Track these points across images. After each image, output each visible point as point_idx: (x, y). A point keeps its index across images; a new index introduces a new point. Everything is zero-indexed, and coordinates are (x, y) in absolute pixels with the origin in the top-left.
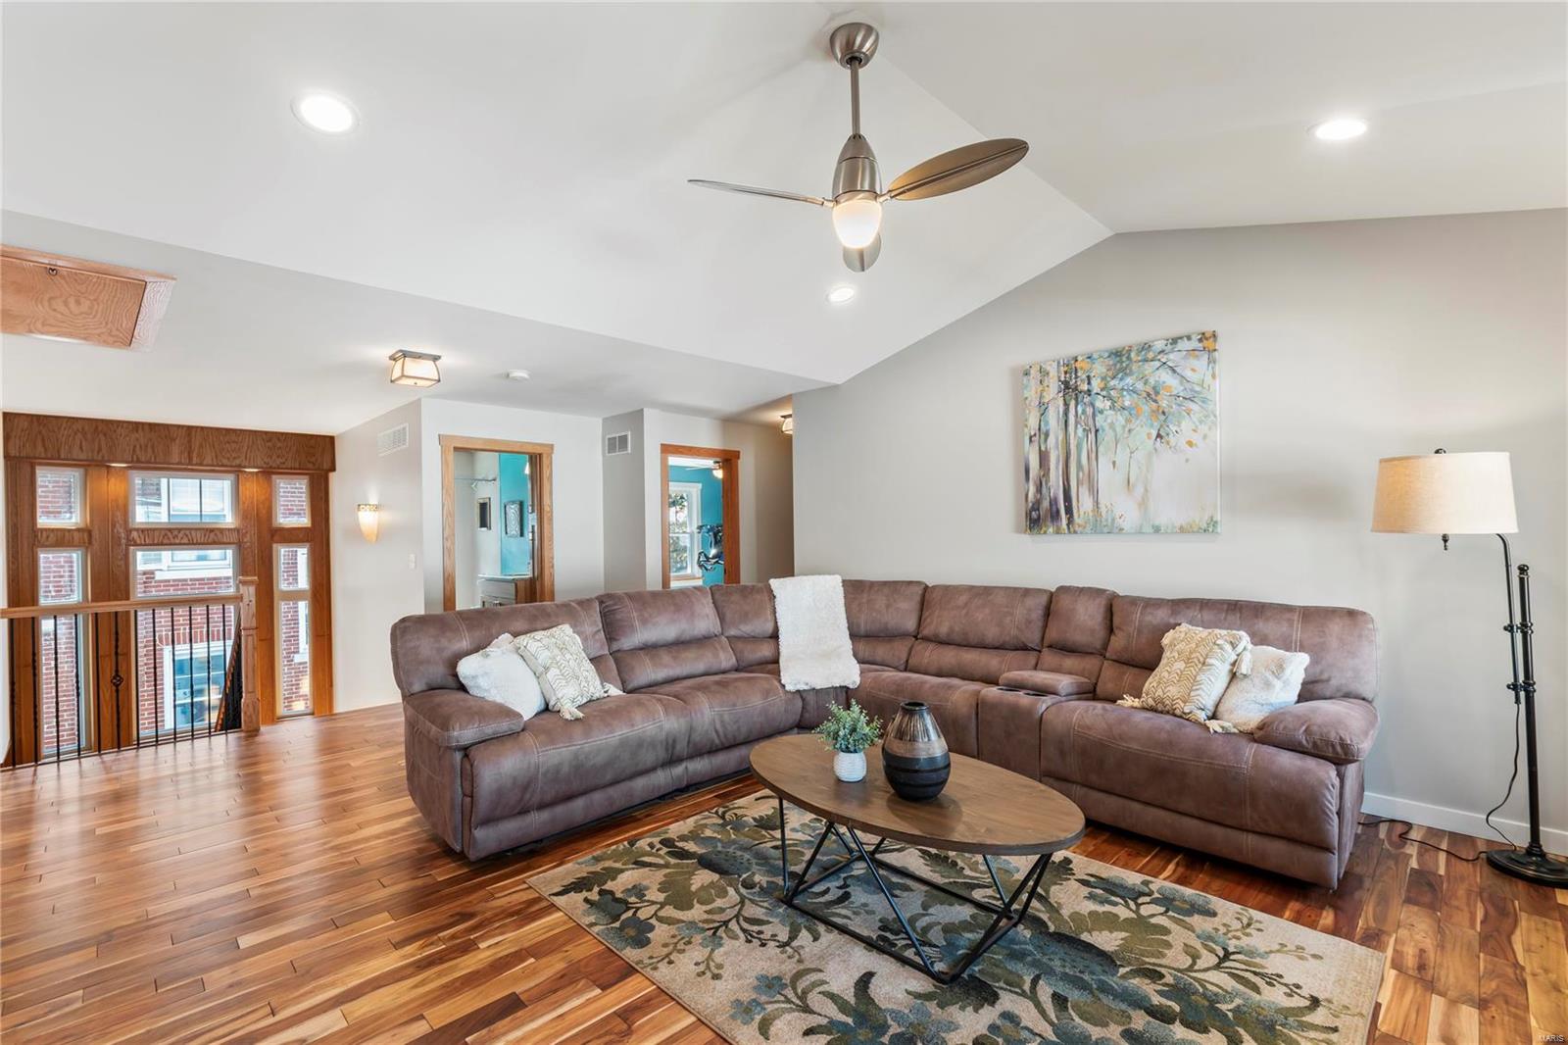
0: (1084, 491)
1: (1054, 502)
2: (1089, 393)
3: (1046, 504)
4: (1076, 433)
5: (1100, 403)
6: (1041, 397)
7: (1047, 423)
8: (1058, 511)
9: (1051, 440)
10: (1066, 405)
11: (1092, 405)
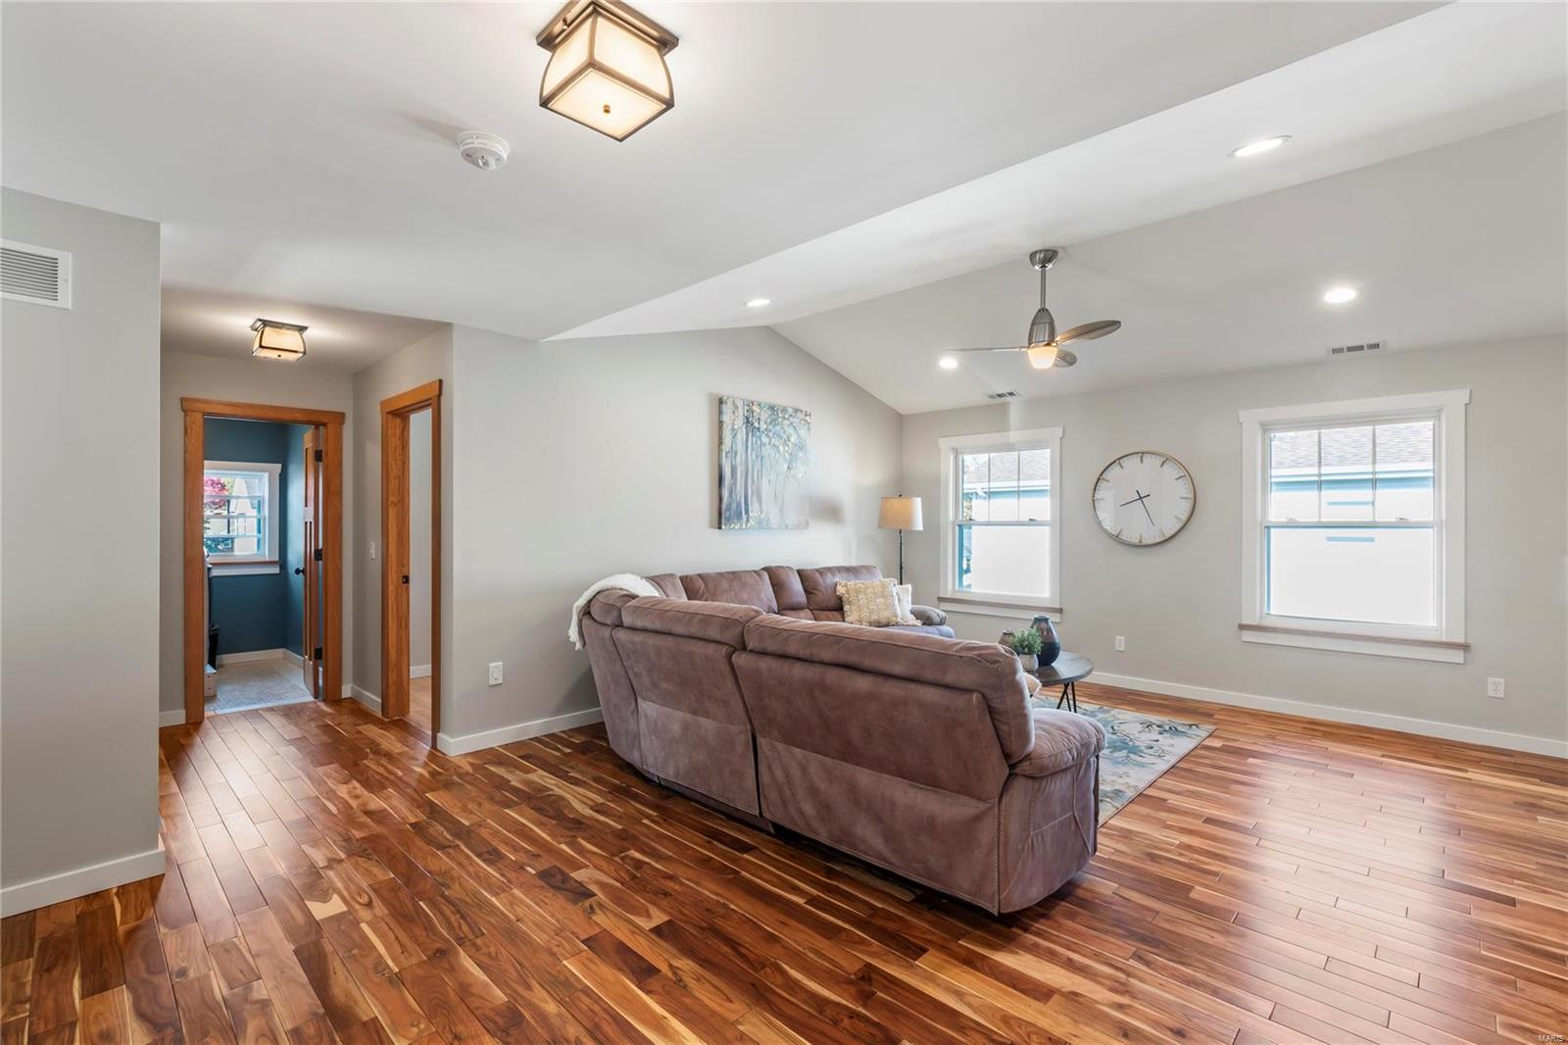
0: (755, 499)
1: (739, 505)
2: (759, 429)
3: (734, 506)
4: (752, 457)
5: (765, 440)
6: (733, 424)
7: (736, 445)
8: (741, 513)
9: (738, 458)
10: (747, 434)
11: (760, 439)
